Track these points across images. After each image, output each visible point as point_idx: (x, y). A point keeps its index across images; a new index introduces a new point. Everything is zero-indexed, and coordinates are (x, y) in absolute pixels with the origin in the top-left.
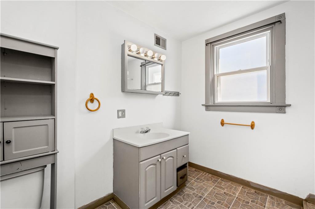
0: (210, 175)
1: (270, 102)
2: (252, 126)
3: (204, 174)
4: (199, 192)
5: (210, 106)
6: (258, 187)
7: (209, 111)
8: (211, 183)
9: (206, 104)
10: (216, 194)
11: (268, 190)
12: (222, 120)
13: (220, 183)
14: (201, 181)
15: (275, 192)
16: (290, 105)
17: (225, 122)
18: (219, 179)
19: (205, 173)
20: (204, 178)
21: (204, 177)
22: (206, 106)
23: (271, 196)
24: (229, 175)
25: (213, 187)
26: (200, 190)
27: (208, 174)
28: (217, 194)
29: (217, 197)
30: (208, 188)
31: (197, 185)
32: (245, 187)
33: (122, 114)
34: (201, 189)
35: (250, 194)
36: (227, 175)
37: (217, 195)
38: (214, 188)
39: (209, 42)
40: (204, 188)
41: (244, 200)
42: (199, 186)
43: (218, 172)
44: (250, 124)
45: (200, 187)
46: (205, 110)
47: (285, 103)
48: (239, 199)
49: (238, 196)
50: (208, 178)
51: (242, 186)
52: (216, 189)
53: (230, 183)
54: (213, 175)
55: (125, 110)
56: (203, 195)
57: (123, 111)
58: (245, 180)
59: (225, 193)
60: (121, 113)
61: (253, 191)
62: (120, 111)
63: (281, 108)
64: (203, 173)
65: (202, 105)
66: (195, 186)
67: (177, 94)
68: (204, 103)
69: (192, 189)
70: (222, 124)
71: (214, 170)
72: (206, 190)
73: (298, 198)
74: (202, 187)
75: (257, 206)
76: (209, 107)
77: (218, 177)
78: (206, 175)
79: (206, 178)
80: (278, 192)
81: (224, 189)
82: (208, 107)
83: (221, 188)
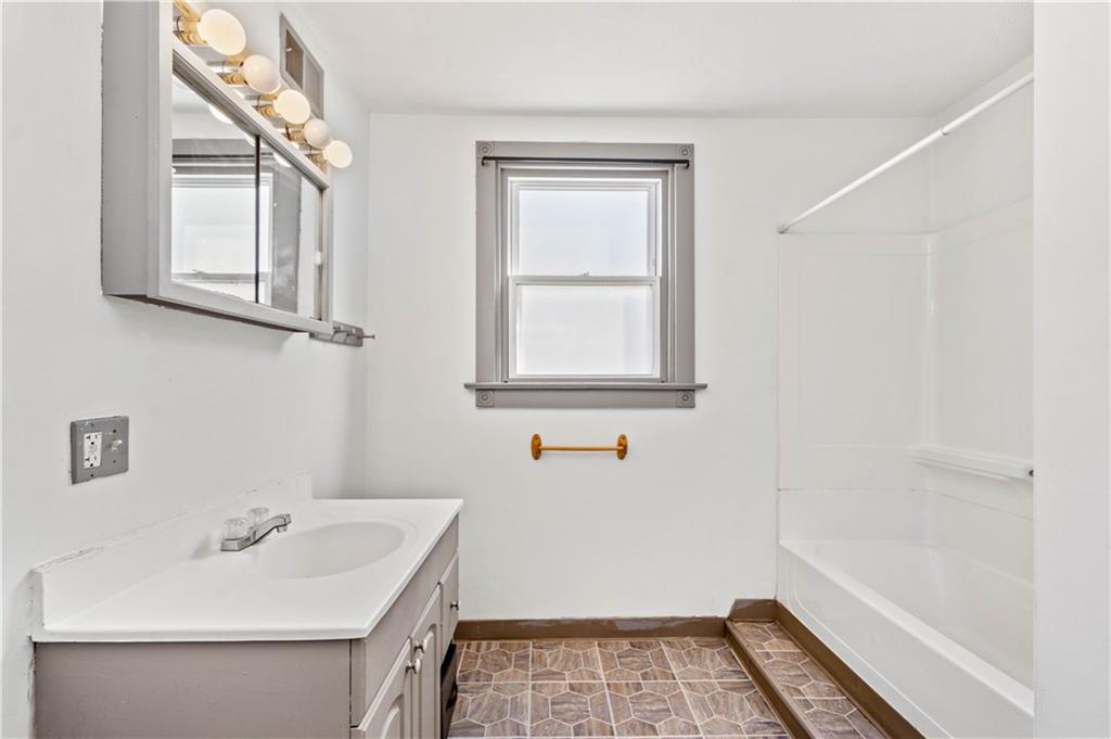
0: (495, 645)
1: (658, 376)
2: (622, 452)
3: (473, 650)
4: (500, 727)
5: (493, 390)
6: (635, 627)
7: (493, 406)
8: (515, 671)
9: (477, 381)
10: (553, 703)
11: (658, 625)
12: (536, 437)
13: (538, 660)
14: (481, 683)
15: (672, 625)
16: (704, 387)
17: (544, 444)
18: (526, 647)
19: (474, 643)
20: (484, 664)
21: (480, 661)
22: (477, 390)
23: (666, 639)
24: (556, 621)
25: (531, 683)
26: (500, 718)
27: (484, 643)
28: (558, 704)
29: (562, 713)
30: (519, 695)
31: (481, 704)
32: (604, 641)
33: (106, 447)
34: (501, 714)
35: (628, 656)
36: (551, 621)
37: (558, 707)
38: (534, 687)
39: (491, 155)
40: (505, 701)
41: (627, 684)
42: (485, 705)
43: (521, 624)
44: (614, 444)
45: (491, 708)
46: (474, 405)
47: (694, 381)
48: (617, 687)
49: (608, 677)
50: (495, 657)
51: (596, 643)
52: (541, 686)
53: (563, 647)
54: (504, 641)
55: (125, 421)
56: (521, 732)
57: (116, 429)
58: (602, 621)
59: (572, 687)
60: (98, 442)
61: (625, 644)
62: (94, 426)
63: (686, 394)
64: (468, 647)
65: (467, 386)
66: (473, 713)
67: (355, 337)
68: (472, 380)
69: (472, 731)
70: (537, 451)
71: (506, 621)
72: (516, 708)
73: (716, 618)
74: (498, 705)
75: (662, 684)
76: (491, 392)
77: (522, 642)
78: (483, 651)
79: (487, 660)
80: (679, 622)
81: (559, 675)
82: (485, 394)
83: (550, 675)
